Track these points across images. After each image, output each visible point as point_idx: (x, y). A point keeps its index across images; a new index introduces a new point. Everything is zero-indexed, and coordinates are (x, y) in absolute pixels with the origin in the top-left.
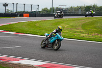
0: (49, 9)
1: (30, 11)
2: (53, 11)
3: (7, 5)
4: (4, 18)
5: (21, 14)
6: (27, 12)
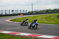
0: (31, 12)
1: (23, 13)
2: (33, 12)
5: (19, 14)
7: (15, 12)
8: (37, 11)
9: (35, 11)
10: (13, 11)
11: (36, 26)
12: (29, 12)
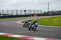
0: (47, 12)
2: (49, 13)
3: (26, 11)
4: (25, 17)
6: (36, 14)
7: (27, 12)
8: (54, 11)
9: (51, 12)
10: (25, 11)
11: (35, 27)
12: (45, 13)
